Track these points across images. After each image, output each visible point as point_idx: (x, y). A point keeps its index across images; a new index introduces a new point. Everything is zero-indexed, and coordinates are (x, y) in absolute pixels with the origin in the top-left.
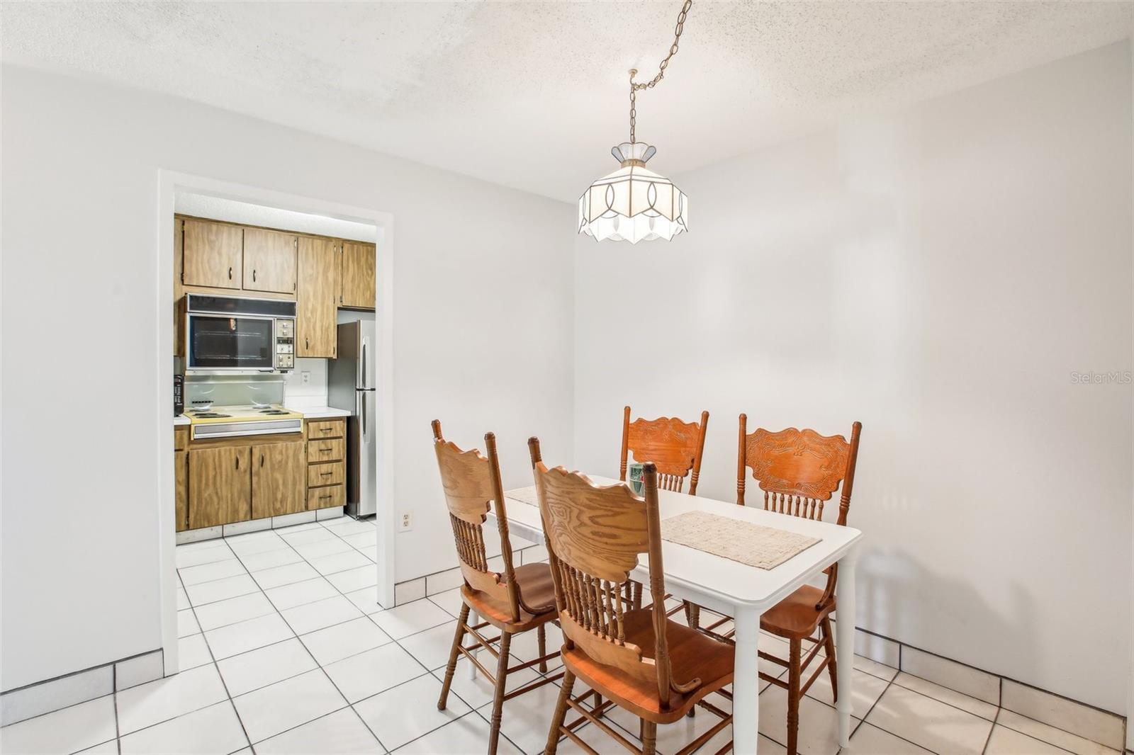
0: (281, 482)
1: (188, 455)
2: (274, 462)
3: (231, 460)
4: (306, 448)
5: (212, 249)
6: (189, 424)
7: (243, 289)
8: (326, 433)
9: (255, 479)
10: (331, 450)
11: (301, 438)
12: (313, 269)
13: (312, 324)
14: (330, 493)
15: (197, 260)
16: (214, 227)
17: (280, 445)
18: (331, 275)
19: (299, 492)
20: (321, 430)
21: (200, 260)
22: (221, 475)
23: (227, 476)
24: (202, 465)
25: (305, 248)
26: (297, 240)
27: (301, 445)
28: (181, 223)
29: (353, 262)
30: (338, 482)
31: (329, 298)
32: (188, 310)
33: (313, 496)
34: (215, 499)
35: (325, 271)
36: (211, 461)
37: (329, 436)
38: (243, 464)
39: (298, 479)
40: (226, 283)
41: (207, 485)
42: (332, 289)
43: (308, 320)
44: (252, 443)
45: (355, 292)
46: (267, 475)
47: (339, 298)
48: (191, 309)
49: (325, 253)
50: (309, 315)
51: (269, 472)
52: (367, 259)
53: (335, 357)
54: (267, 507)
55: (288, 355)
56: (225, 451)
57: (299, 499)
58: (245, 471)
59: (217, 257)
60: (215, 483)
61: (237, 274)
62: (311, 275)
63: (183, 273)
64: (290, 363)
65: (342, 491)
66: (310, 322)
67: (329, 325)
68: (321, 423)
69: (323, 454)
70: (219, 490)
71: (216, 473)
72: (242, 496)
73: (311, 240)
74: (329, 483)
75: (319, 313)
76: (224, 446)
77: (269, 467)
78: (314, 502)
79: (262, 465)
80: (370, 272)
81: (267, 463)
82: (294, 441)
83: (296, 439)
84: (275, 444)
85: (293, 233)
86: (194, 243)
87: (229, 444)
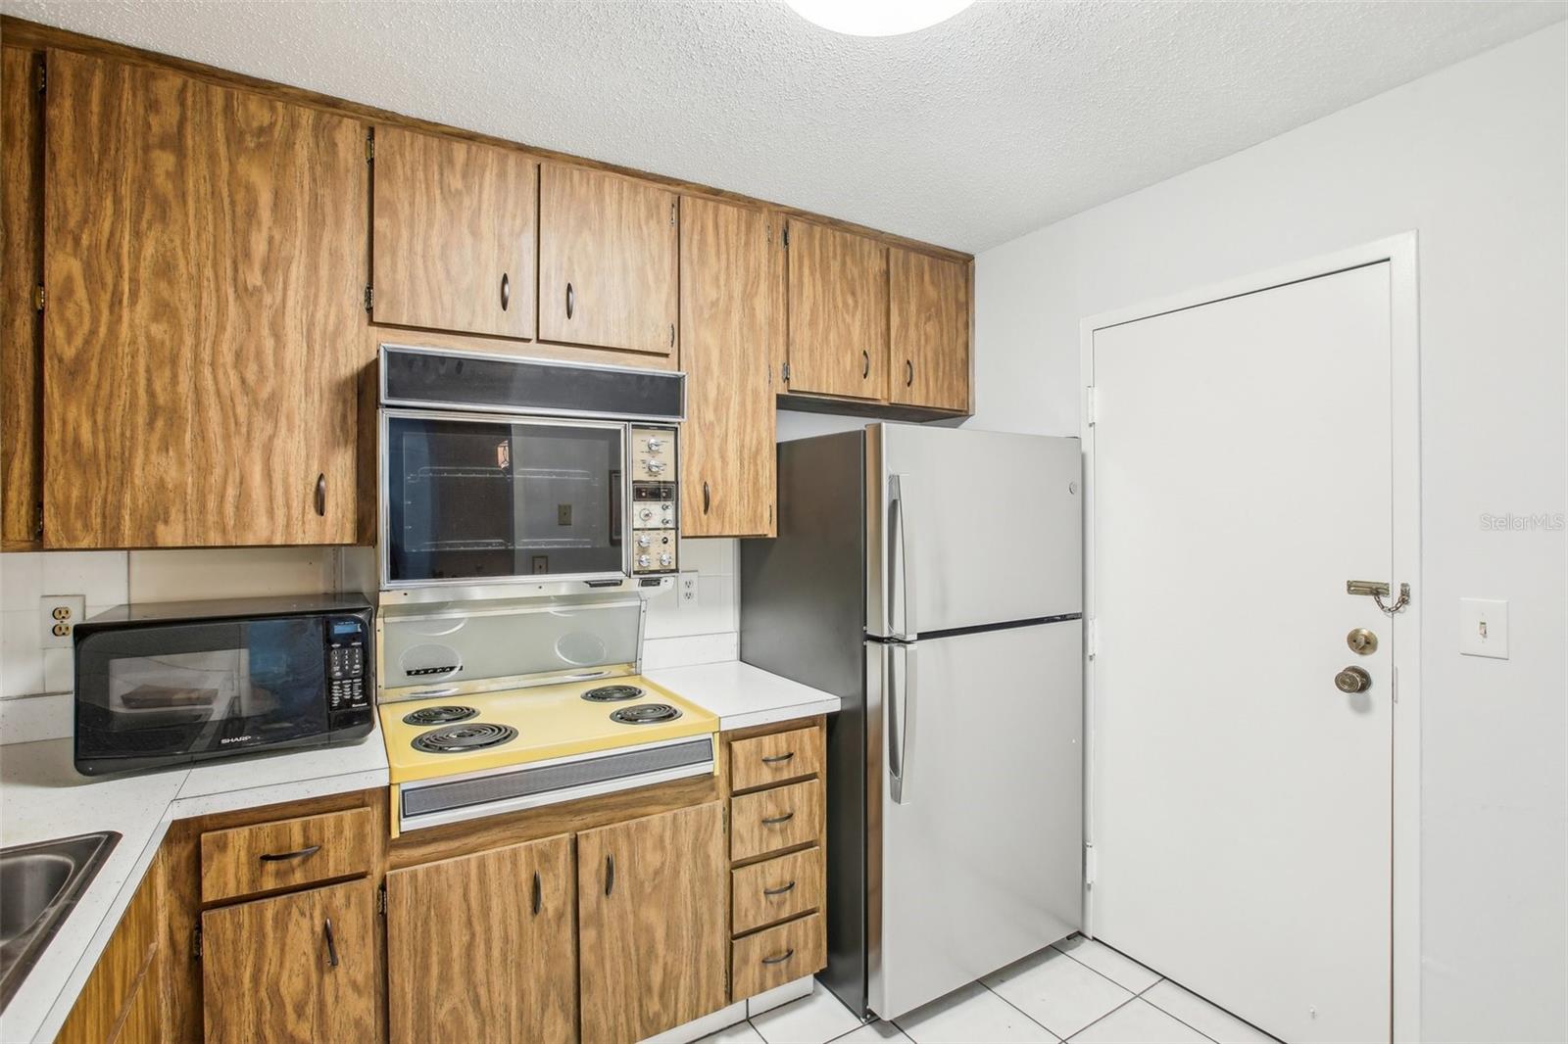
0: (660, 934)
1: (383, 888)
2: (642, 876)
3: (517, 887)
4: (729, 819)
5: (453, 217)
6: (386, 784)
7: (539, 341)
8: (777, 770)
9: (588, 936)
10: (790, 816)
11: (713, 788)
12: (718, 287)
13: (717, 442)
14: (788, 943)
15: (411, 249)
16: (460, 151)
17: (657, 819)
18: (762, 305)
19: (711, 955)
20: (766, 761)
21: (419, 248)
22: (488, 942)
23: (506, 939)
24: (426, 922)
25: (698, 227)
26: (678, 205)
27: (713, 811)
28: (366, 132)
29: (812, 273)
30: (809, 908)
31: (757, 369)
32: (383, 400)
33: (745, 961)
34: (472, 1021)
35: (748, 296)
36: (455, 898)
37: (785, 776)
38: (554, 896)
39: (706, 917)
40: (492, 320)
41: (445, 979)
42: (764, 347)
43: (708, 428)
44: (577, 822)
45: (817, 354)
46: (622, 917)
47: (780, 367)
48: (391, 394)
49: (747, 244)
50: (710, 416)
51: (629, 907)
52: (844, 264)
53: (772, 533)
54: (622, 1019)
55: (662, 534)
56: (500, 858)
57: (709, 977)
58: (560, 916)
59: (468, 240)
60: (469, 971)
61: (522, 292)
62: (714, 304)
63: (370, 287)
64: (667, 554)
65: (817, 928)
66: (712, 436)
67: (759, 443)
68: (767, 740)
69: (771, 830)
70: (482, 991)
71: (473, 935)
72: (553, 996)
73: (711, 204)
74: (785, 913)
75: (734, 407)
76: (494, 843)
77: (627, 893)
78: (748, 974)
79: (607, 892)
80: (850, 301)
81: (623, 883)
82: (694, 802)
83: (698, 795)
84: (644, 819)
85: (669, 184)
86: (404, 195)
87: (508, 834)
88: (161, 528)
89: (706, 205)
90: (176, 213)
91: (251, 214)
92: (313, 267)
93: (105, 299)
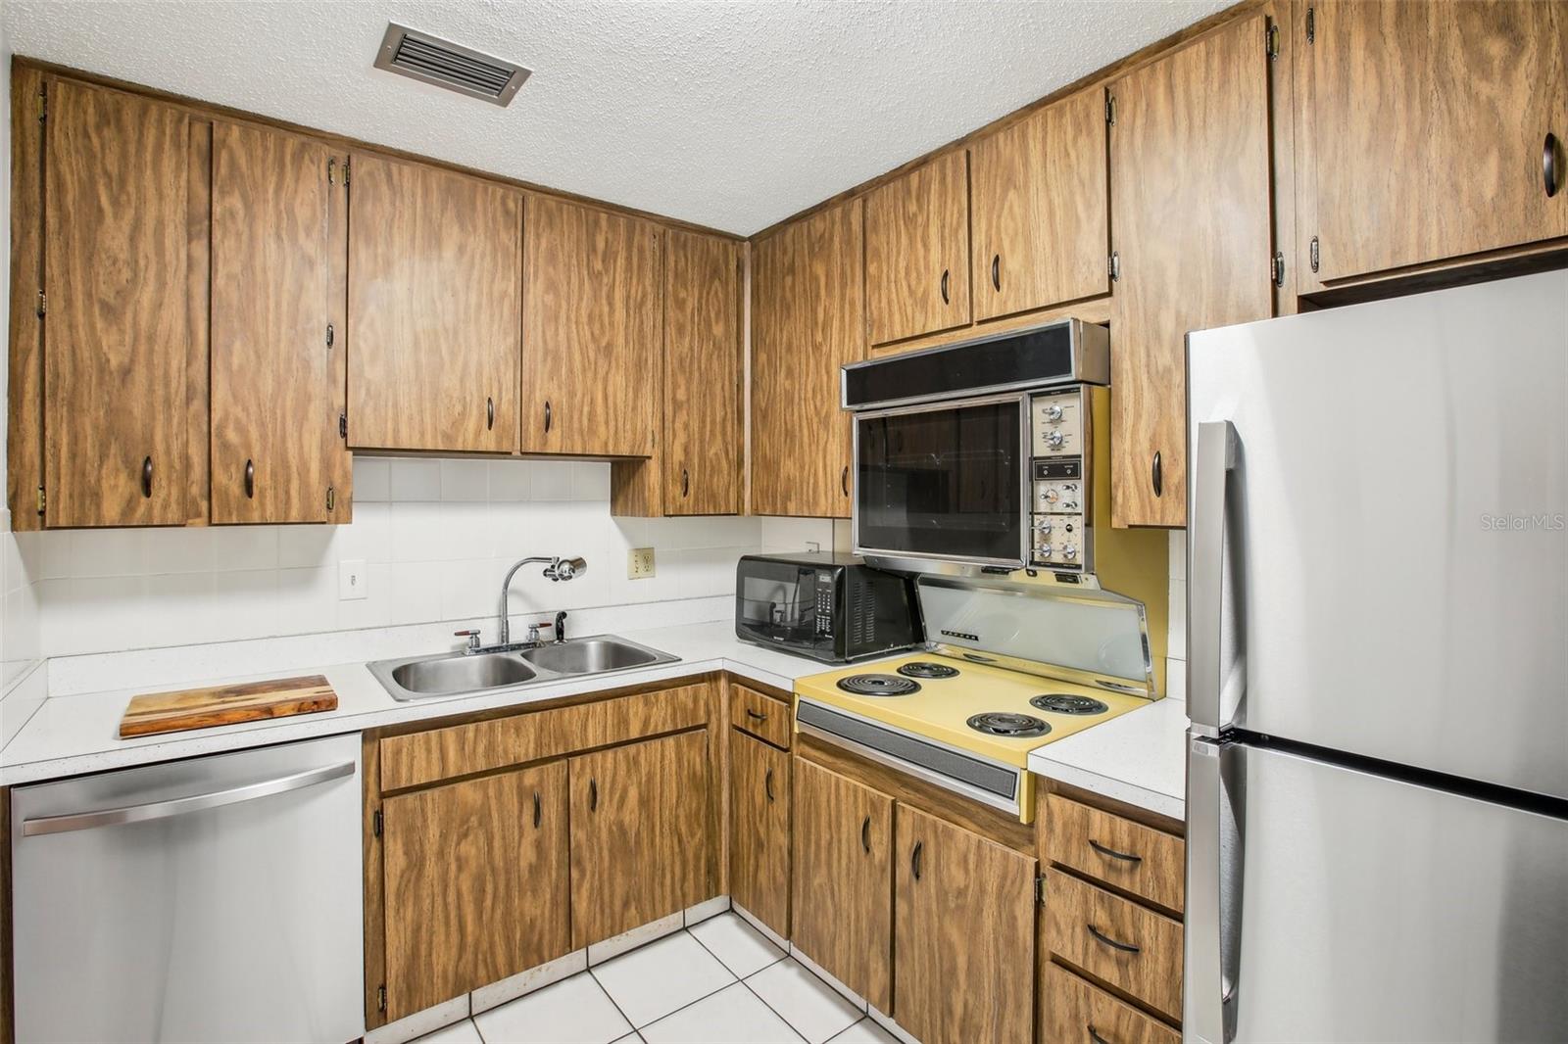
1: (791, 765)
2: (946, 884)
3: (856, 818)
4: (1039, 892)
5: (912, 238)
6: (794, 692)
7: (977, 323)
8: (1113, 868)
9: (901, 906)
10: (1134, 951)
11: (1030, 840)
12: (1175, 174)
15: (888, 279)
16: (914, 179)
17: (964, 834)
20: (1095, 846)
21: (893, 276)
22: (840, 851)
23: (849, 857)
24: (810, 807)
25: (1138, 110)
27: (1022, 866)
31: (1249, 272)
32: (847, 407)
34: (830, 905)
36: (823, 799)
37: (1126, 885)
38: (879, 845)
39: (1010, 989)
40: (938, 319)
41: (818, 858)
43: (1161, 377)
44: (902, 793)
46: (929, 913)
48: (850, 402)
50: (1164, 360)
51: (935, 908)
55: (1067, 520)
56: (848, 787)
58: (882, 868)
60: (829, 864)
61: (959, 283)
62: (1169, 200)
64: (1073, 545)
66: (1169, 386)
69: (1102, 950)
70: (836, 888)
71: (832, 838)
72: (876, 937)
76: (846, 772)
77: (933, 891)
79: (917, 874)
81: (929, 877)
82: (1008, 843)
83: (1015, 838)
84: (952, 826)
85: (1107, 76)
86: (883, 239)
87: (858, 771)
88: (789, 503)
89: (1153, 71)
90: (792, 313)
91: (818, 296)
92: (842, 318)
93: (773, 371)
